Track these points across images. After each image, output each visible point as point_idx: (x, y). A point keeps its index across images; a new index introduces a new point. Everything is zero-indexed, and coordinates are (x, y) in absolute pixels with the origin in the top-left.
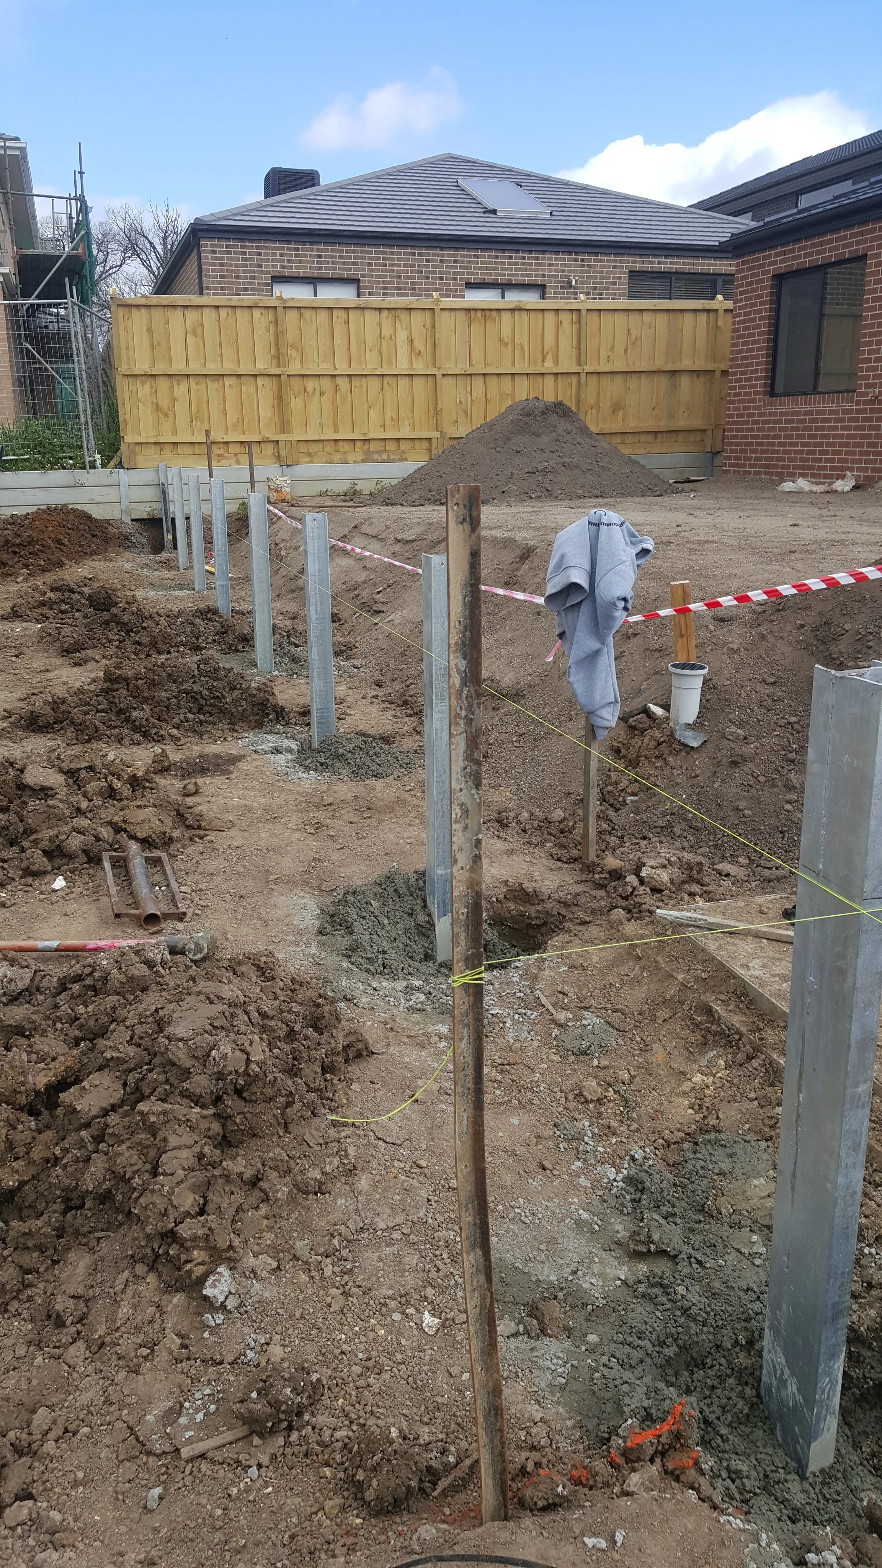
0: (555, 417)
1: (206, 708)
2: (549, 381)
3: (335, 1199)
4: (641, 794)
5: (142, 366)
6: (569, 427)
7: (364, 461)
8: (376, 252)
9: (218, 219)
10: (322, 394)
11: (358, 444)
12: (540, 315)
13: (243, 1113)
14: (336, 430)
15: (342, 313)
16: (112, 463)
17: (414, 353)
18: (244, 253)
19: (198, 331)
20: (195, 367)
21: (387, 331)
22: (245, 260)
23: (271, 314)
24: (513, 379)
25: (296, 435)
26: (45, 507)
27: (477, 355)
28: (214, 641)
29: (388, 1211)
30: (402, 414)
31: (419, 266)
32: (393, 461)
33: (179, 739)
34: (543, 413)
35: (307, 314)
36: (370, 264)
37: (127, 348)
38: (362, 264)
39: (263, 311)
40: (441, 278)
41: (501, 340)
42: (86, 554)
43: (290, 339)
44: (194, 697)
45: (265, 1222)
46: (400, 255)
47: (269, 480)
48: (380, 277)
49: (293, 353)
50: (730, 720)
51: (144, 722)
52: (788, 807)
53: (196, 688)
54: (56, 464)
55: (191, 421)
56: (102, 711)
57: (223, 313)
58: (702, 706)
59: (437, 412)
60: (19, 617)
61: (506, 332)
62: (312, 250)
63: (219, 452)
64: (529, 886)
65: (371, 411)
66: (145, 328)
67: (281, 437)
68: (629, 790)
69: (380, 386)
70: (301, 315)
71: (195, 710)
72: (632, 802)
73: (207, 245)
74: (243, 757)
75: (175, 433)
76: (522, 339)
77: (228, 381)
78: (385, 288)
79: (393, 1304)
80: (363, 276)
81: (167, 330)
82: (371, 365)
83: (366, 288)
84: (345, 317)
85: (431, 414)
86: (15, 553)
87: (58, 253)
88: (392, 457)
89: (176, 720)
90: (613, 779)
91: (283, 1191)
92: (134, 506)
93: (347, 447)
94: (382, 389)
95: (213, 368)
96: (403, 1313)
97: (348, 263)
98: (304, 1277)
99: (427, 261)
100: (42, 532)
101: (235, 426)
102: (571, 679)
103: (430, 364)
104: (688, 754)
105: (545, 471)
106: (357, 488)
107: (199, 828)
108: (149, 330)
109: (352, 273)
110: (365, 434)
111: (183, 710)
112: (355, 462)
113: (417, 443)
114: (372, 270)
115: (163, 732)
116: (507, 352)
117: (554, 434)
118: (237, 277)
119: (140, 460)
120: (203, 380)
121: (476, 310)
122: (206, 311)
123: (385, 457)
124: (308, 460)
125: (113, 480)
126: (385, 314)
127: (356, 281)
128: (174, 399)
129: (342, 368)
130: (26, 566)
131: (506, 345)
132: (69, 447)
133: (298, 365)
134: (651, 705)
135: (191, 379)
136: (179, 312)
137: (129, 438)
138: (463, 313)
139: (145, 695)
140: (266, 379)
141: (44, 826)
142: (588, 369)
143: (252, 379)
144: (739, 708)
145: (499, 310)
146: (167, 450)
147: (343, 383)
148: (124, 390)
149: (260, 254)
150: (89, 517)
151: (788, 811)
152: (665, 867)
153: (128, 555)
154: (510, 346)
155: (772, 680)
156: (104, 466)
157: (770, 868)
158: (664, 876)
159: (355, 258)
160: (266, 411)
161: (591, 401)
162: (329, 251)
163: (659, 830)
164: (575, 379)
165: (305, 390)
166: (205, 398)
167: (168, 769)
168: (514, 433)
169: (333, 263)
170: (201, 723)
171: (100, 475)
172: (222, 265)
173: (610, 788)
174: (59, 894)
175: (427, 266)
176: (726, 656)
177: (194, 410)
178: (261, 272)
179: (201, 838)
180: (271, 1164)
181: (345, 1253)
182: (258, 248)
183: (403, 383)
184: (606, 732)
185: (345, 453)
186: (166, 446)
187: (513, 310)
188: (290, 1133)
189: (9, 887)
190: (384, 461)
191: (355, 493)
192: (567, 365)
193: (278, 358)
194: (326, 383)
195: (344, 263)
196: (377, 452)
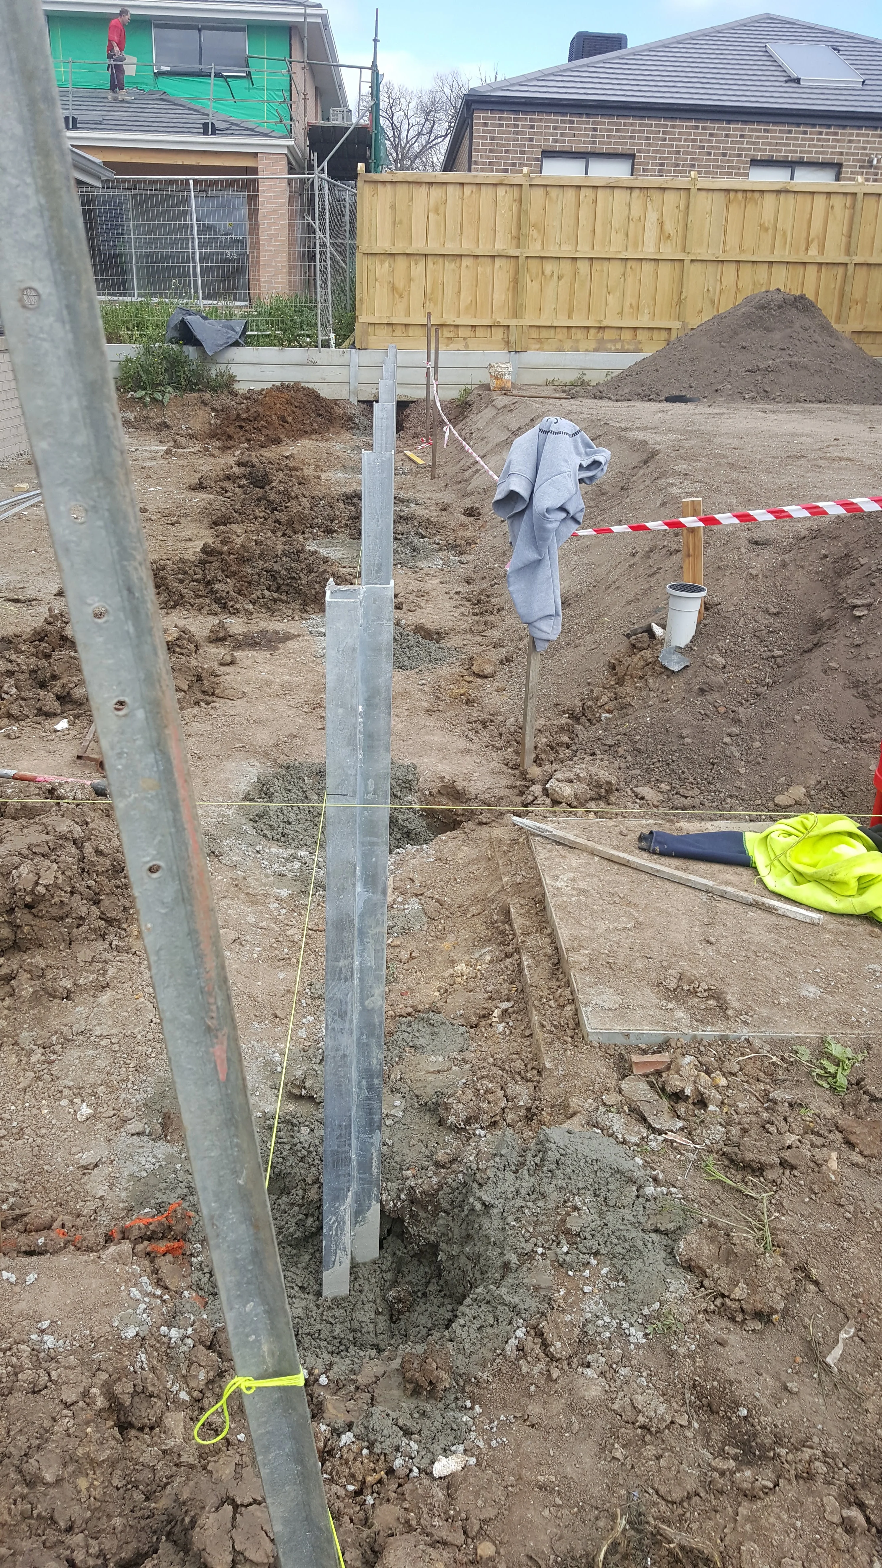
0: (795, 311)
1: (283, 587)
2: (812, 271)
3: (76, 1006)
4: (616, 713)
5: (382, 244)
6: (807, 322)
7: (596, 350)
8: (656, 126)
9: (494, 90)
10: (560, 277)
11: (592, 331)
12: (809, 198)
13: (31, 926)
14: (570, 317)
15: (590, 192)
16: (346, 344)
17: (663, 235)
18: (516, 126)
19: (439, 209)
20: (434, 247)
21: (636, 212)
22: (516, 133)
23: (516, 191)
24: (770, 268)
25: (529, 319)
26: (279, 384)
27: (733, 240)
28: (347, 525)
29: (110, 1023)
30: (643, 302)
31: (701, 141)
32: (627, 351)
33: (251, 613)
34: (780, 307)
35: (554, 192)
36: (648, 138)
37: (370, 225)
38: (640, 138)
39: (508, 188)
40: (724, 155)
41: (761, 225)
42: (306, 432)
43: (533, 218)
44: (273, 575)
45: (6, 1012)
46: (682, 128)
47: (491, 366)
48: (657, 152)
49: (534, 233)
50: (718, 647)
51: (224, 594)
52: (727, 740)
53: (276, 567)
54: (293, 341)
55: (425, 303)
56: (196, 581)
57: (467, 190)
58: (698, 630)
59: (680, 301)
60: (203, 488)
61: (768, 216)
62: (588, 123)
63: (449, 335)
64: (460, 785)
65: (610, 297)
66: (388, 206)
67: (512, 322)
68: (607, 707)
69: (622, 270)
70: (547, 193)
71: (273, 588)
72: (606, 719)
73: (480, 117)
74: (296, 636)
75: (408, 314)
76: (786, 224)
77: (465, 262)
78: (662, 165)
79: (66, 1092)
80: (639, 151)
81: (410, 207)
82: (616, 248)
83: (640, 164)
84: (594, 197)
85: (674, 304)
86: (241, 427)
87: (346, 125)
88: (626, 347)
89: (254, 596)
90: (595, 694)
91: (27, 990)
92: (362, 387)
93: (579, 335)
94: (624, 274)
95: (451, 248)
96: (71, 1101)
97: (625, 137)
98: (14, 1059)
99: (711, 135)
100: (270, 408)
101: (467, 308)
102: (511, 589)
103: (679, 248)
104: (668, 677)
105: (768, 370)
106: (586, 378)
107: (213, 694)
108: (393, 207)
109: (627, 148)
110: (600, 321)
111: (262, 587)
112: (587, 351)
113: (655, 332)
114: (649, 145)
115: (238, 606)
116: (767, 238)
117: (789, 330)
118: (507, 151)
119: (372, 340)
120: (440, 260)
121: (736, 191)
122: (450, 189)
123: (619, 346)
124: (538, 346)
125: (344, 360)
126: (636, 193)
127: (632, 156)
128: (410, 279)
129: (584, 250)
130: (248, 441)
131: (767, 230)
132: (308, 324)
133: (538, 246)
134: (654, 625)
135: (429, 258)
136: (424, 189)
137: (363, 318)
138: (722, 194)
139: (233, 569)
140: (504, 260)
141: (66, 674)
142: (858, 259)
143: (489, 260)
144: (732, 636)
145: (763, 192)
146: (399, 331)
147: (583, 266)
148: (363, 268)
149: (532, 127)
150: (317, 396)
151: (725, 744)
152: (571, 781)
153: (347, 436)
154: (770, 232)
155: (775, 611)
156: (338, 345)
157: (686, 797)
158: (567, 791)
159: (633, 131)
160: (500, 294)
161: (858, 295)
162: (605, 124)
163: (607, 748)
164: (841, 270)
165: (543, 273)
166: (441, 279)
167: (224, 639)
168: (743, 327)
169: (609, 137)
170: (275, 601)
171: (333, 354)
172: (492, 138)
173: (590, 703)
174: (58, 734)
175: (710, 141)
176: (743, 581)
177: (429, 291)
178: (532, 146)
179: (208, 703)
180: (26, 968)
181: (58, 1048)
182: (531, 120)
183: (648, 268)
184: (547, 645)
185: (577, 341)
186: (399, 327)
187: (778, 192)
188: (70, 948)
189: (22, 723)
190: (617, 351)
191: (583, 382)
192: (833, 254)
193: (518, 238)
194: (566, 266)
195: (621, 137)
196: (611, 341)
